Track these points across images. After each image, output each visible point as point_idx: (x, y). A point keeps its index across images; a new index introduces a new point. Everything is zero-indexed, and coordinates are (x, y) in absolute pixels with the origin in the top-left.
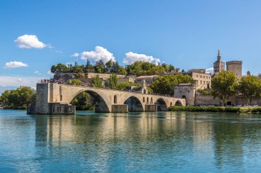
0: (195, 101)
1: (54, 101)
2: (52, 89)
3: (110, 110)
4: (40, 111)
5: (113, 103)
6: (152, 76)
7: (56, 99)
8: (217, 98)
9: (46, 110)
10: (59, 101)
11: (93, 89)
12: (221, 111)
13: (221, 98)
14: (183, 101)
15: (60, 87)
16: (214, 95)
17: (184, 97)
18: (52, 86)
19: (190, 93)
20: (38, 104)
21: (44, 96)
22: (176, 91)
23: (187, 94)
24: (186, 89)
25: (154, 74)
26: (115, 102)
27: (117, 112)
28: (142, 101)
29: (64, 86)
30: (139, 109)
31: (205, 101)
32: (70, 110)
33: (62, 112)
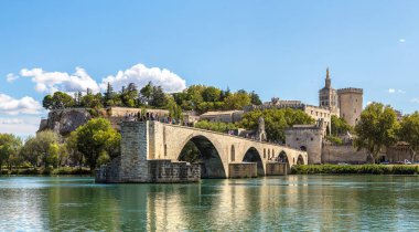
0: (322, 155)
1: (156, 158)
2: (152, 133)
3: (227, 175)
4: (130, 178)
5: (230, 161)
6: (231, 112)
7: (159, 154)
9: (144, 174)
10: (163, 157)
11: (205, 134)
15: (164, 129)
17: (303, 148)
18: (152, 126)
20: (125, 162)
22: (289, 139)
23: (308, 143)
24: (307, 135)
26: (233, 159)
28: (262, 156)
29: (169, 127)
31: (339, 155)
32: (189, 173)
33: (176, 178)
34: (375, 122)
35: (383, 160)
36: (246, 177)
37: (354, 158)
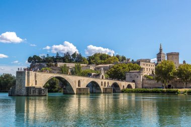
0: (142, 85)
1: (30, 85)
2: (28, 76)
3: (75, 92)
4: (19, 94)
5: (77, 87)
6: (108, 65)
7: (32, 84)
8: (160, 82)
9: (24, 92)
10: (34, 85)
11: (62, 76)
12: (163, 92)
13: (163, 82)
14: (133, 85)
15: (35, 74)
16: (158, 79)
17: (134, 81)
18: (28, 73)
19: (138, 78)
20: (17, 88)
21: (22, 81)
22: (128, 77)
23: (136, 79)
24: (136, 75)
25: (110, 63)
26: (79, 86)
27: (81, 94)
28: (100, 85)
30: (98, 91)
31: (150, 84)
32: (43, 92)
33: (37, 94)
34: (163, 69)
35: (169, 87)
36: (84, 94)
37: (157, 86)
